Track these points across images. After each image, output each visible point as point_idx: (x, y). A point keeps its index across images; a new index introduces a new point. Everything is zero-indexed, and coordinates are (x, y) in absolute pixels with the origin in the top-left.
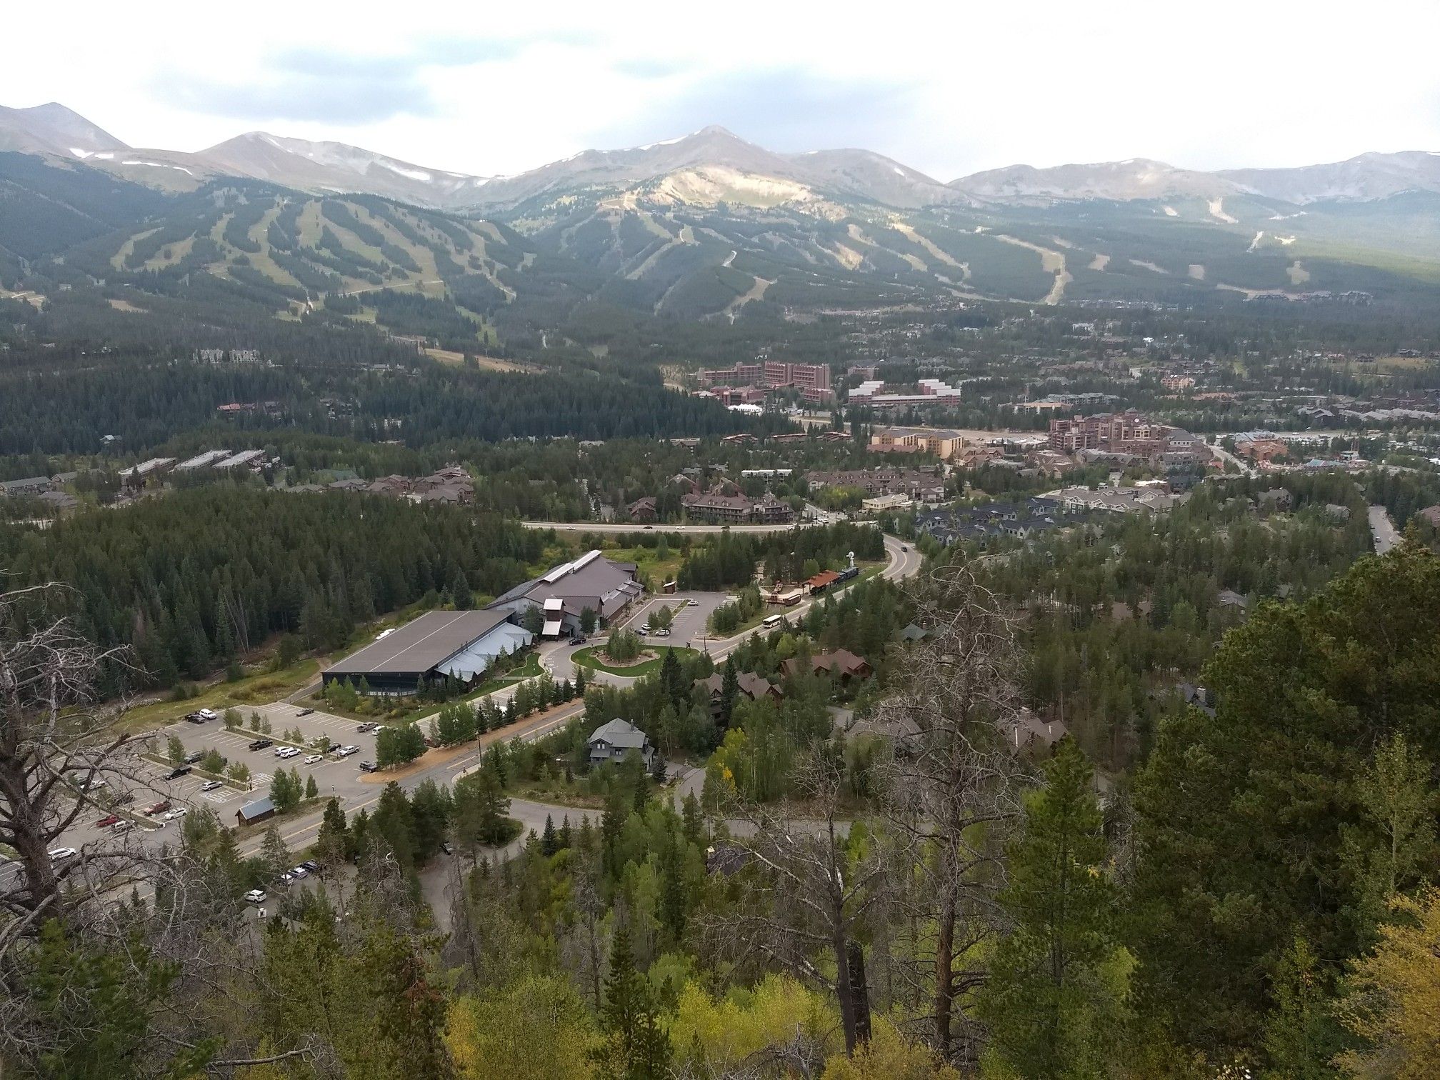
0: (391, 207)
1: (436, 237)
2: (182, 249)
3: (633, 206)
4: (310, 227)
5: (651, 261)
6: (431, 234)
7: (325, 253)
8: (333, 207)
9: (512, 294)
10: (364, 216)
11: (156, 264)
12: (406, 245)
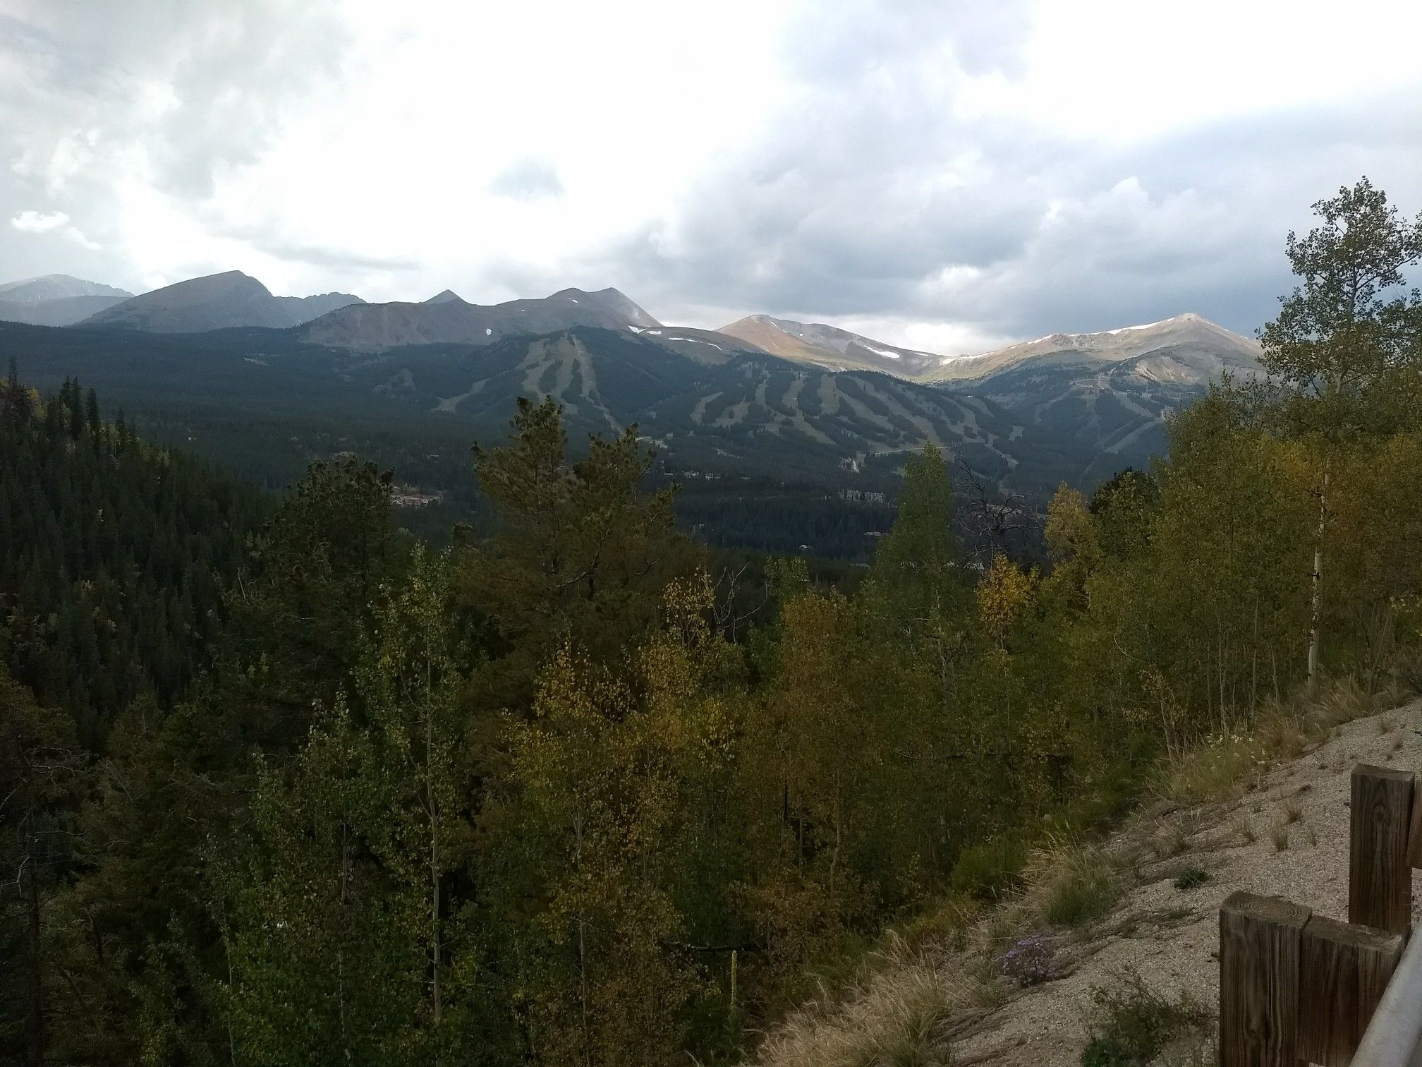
0: (892, 383)
1: (931, 409)
2: (740, 410)
3: (1107, 386)
4: (830, 400)
5: (1132, 437)
6: (927, 406)
7: (845, 419)
8: (846, 381)
9: (1013, 462)
10: (870, 390)
11: (724, 422)
12: (907, 416)
